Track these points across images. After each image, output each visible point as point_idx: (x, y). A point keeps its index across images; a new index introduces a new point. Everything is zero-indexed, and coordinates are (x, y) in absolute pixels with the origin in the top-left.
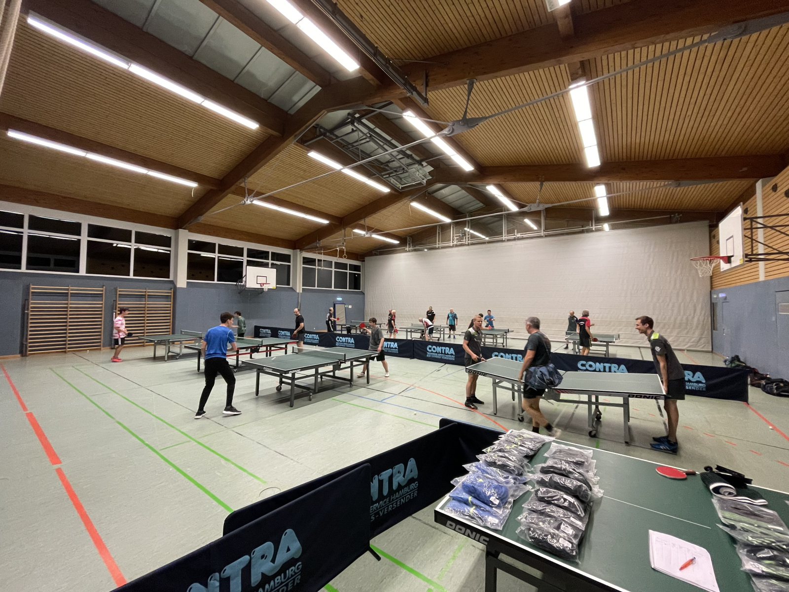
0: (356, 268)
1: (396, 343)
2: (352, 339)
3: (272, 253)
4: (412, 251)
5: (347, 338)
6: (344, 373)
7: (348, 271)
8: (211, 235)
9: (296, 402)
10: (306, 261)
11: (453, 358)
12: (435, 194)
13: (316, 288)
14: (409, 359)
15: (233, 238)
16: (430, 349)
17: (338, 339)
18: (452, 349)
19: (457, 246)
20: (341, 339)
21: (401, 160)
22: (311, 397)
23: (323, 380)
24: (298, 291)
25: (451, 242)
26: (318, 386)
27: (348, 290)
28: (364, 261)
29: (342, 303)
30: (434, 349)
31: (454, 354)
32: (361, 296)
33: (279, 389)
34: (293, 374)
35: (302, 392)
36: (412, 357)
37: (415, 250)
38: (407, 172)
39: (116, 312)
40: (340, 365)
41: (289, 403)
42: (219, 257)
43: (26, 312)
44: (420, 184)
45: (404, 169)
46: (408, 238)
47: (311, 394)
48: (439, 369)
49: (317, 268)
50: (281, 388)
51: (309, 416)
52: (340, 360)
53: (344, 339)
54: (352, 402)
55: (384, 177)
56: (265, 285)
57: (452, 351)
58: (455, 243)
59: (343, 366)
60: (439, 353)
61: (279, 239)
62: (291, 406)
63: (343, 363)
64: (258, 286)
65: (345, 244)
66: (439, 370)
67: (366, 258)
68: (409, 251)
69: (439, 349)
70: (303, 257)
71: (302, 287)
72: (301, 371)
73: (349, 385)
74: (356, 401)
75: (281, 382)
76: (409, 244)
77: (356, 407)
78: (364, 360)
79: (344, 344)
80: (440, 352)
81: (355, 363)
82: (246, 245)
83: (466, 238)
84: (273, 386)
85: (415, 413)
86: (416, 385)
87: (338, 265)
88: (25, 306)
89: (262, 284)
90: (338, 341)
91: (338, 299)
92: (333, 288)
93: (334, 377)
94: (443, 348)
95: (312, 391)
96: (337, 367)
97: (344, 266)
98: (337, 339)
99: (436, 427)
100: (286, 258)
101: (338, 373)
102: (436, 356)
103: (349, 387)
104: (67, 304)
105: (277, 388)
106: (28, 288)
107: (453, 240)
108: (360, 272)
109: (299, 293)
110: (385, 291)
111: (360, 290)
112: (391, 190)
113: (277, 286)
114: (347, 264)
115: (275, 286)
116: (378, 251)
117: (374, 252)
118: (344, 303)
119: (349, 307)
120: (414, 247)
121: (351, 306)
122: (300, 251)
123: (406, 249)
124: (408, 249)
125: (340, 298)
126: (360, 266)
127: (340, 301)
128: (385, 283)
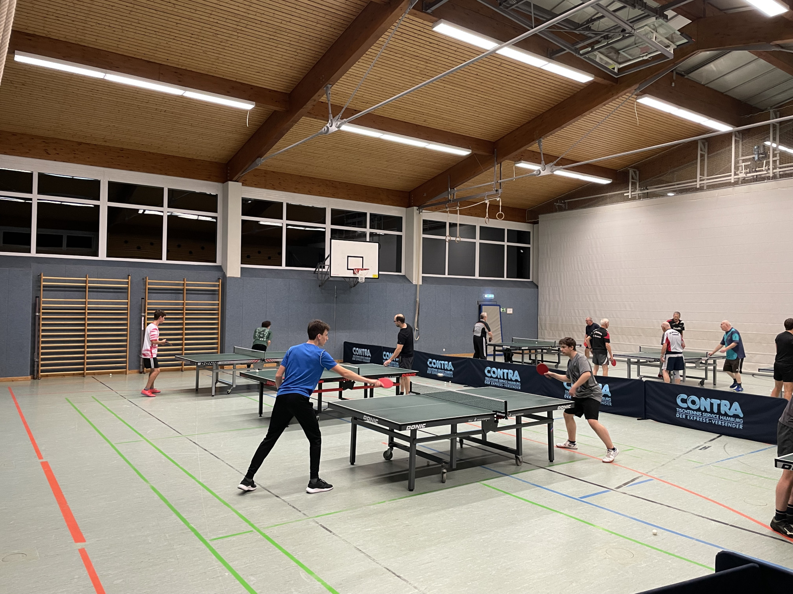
0: (521, 236)
1: (607, 385)
2: (516, 372)
3: (371, 215)
4: (640, 198)
5: (506, 371)
6: (504, 437)
7: (506, 244)
8: (274, 189)
9: (418, 482)
10: (431, 227)
11: (739, 424)
13: (446, 276)
14: (635, 420)
15: (309, 193)
16: (684, 401)
17: (489, 372)
18: (736, 405)
19: (745, 181)
20: (494, 372)
21: (617, 13)
22: (445, 475)
23: (464, 446)
24: (414, 283)
25: (733, 173)
26: (457, 456)
27: (505, 278)
28: (537, 223)
29: (495, 303)
30: (693, 402)
31: (742, 415)
32: (532, 290)
33: (388, 455)
34: (414, 432)
35: (428, 465)
36: (642, 414)
37: (647, 196)
38: (631, 35)
39: (145, 316)
40: (497, 422)
41: (407, 482)
42: (287, 225)
43: (37, 314)
44: (661, 56)
45: (624, 30)
46: (631, 171)
47: (445, 471)
48: (707, 445)
49: (448, 239)
50: (391, 454)
51: (443, 512)
52: (496, 412)
53: (500, 372)
54: (521, 494)
55: (581, 52)
56: (360, 271)
57: (736, 408)
58: (742, 175)
59: (502, 423)
60: (705, 411)
62: (411, 489)
63: (503, 417)
64: (350, 274)
65: (500, 191)
66: (705, 448)
67: (542, 218)
68: (633, 198)
69: (704, 403)
70: (424, 220)
71: (421, 275)
72: (426, 426)
73: (514, 461)
74: (529, 494)
75: (392, 444)
76: (634, 184)
77: (530, 504)
78: (544, 414)
79: (500, 381)
80: (708, 410)
81: (524, 420)
82: (329, 204)
83: (768, 163)
84: (376, 450)
85: (655, 531)
86: (652, 474)
87: (487, 232)
88: (35, 307)
89: (354, 271)
90: (489, 375)
91: (486, 296)
92: (477, 277)
93: (484, 442)
94: (716, 402)
95: (447, 466)
96: (490, 424)
97: (497, 234)
98: (486, 371)
99: (707, 568)
100: (394, 223)
101: (492, 437)
102: (697, 417)
103: (513, 464)
104: (84, 303)
105: (385, 453)
106: (38, 280)
107: (737, 168)
108: (529, 243)
109: (416, 285)
110: (580, 280)
111: (529, 279)
112: (596, 77)
113: (380, 273)
114: (504, 229)
115: (377, 274)
116: (565, 201)
117: (558, 204)
118: (498, 304)
119: (508, 312)
120: (644, 190)
121: (512, 309)
122: (417, 210)
123: (625, 194)
124: (629, 194)
125: (491, 295)
126: (529, 232)
127: (490, 300)
128: (580, 265)
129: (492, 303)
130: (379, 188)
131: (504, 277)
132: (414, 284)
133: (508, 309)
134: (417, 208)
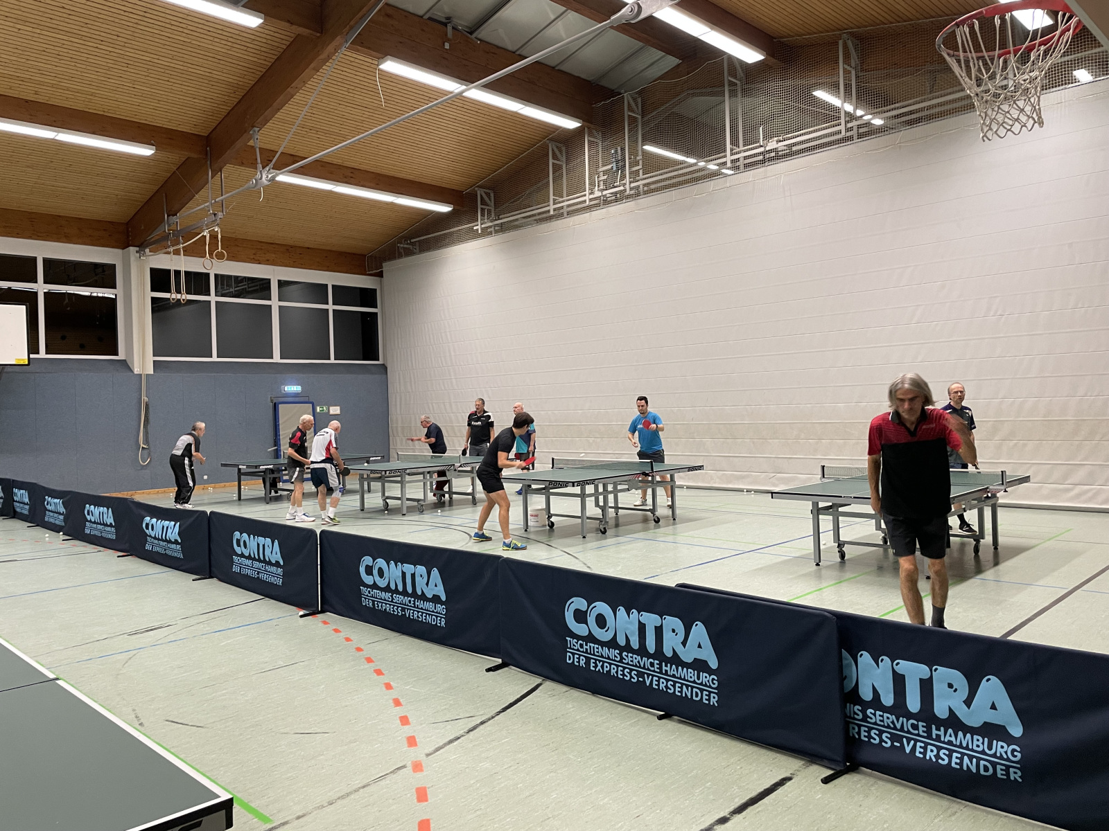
0: (368, 297)
3: (45, 260)
4: (496, 232)
10: (160, 279)
12: (484, 33)
13: (215, 358)
24: (137, 371)
25: (589, 191)
27: (332, 361)
28: (380, 275)
29: (306, 399)
32: (377, 378)
46: (479, 192)
49: (213, 298)
58: (597, 194)
61: (69, 219)
65: (220, 215)
67: (387, 267)
68: (485, 233)
70: (152, 270)
71: (150, 358)
83: (623, 177)
91: (289, 389)
92: (277, 358)
97: (318, 292)
100: (104, 276)
107: (592, 184)
108: (376, 307)
109: (141, 375)
110: (433, 359)
111: (378, 360)
112: (268, 18)
113: (32, 356)
114: (326, 286)
115: (27, 357)
116: (412, 241)
117: (402, 245)
118: (311, 400)
119: (331, 412)
120: (496, 220)
121: (339, 408)
122: (137, 252)
123: (475, 228)
124: (479, 227)
125: (295, 387)
126: (376, 290)
127: (296, 395)
128: (431, 336)
129: (296, 399)
130: (60, 216)
131: (329, 359)
132: (136, 373)
133: (331, 408)
134: (137, 249)
